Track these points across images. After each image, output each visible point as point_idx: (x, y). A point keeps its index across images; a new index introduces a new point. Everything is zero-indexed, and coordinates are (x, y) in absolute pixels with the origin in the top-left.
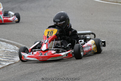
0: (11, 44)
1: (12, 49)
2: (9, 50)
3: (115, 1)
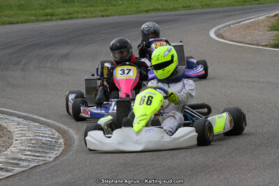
0: (49, 125)
1: (46, 137)
2: (41, 138)
3: (255, 43)
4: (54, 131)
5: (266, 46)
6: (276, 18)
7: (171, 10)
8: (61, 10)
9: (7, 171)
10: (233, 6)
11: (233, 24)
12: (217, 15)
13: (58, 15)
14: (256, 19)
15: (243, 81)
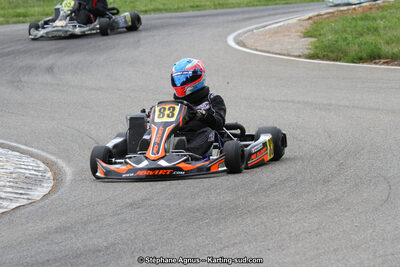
0: (32, 155)
1: (30, 170)
3: (285, 52)
4: (39, 162)
5: (299, 56)
6: (310, 21)
7: (176, 10)
8: (36, 9)
10: (253, 5)
11: (257, 28)
12: (235, 18)
13: (32, 15)
14: (286, 22)
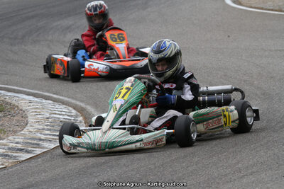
0: (63, 103)
1: (63, 115)
9: (28, 152)
15: (271, 51)
